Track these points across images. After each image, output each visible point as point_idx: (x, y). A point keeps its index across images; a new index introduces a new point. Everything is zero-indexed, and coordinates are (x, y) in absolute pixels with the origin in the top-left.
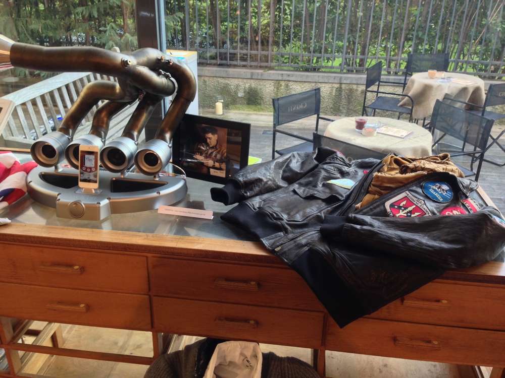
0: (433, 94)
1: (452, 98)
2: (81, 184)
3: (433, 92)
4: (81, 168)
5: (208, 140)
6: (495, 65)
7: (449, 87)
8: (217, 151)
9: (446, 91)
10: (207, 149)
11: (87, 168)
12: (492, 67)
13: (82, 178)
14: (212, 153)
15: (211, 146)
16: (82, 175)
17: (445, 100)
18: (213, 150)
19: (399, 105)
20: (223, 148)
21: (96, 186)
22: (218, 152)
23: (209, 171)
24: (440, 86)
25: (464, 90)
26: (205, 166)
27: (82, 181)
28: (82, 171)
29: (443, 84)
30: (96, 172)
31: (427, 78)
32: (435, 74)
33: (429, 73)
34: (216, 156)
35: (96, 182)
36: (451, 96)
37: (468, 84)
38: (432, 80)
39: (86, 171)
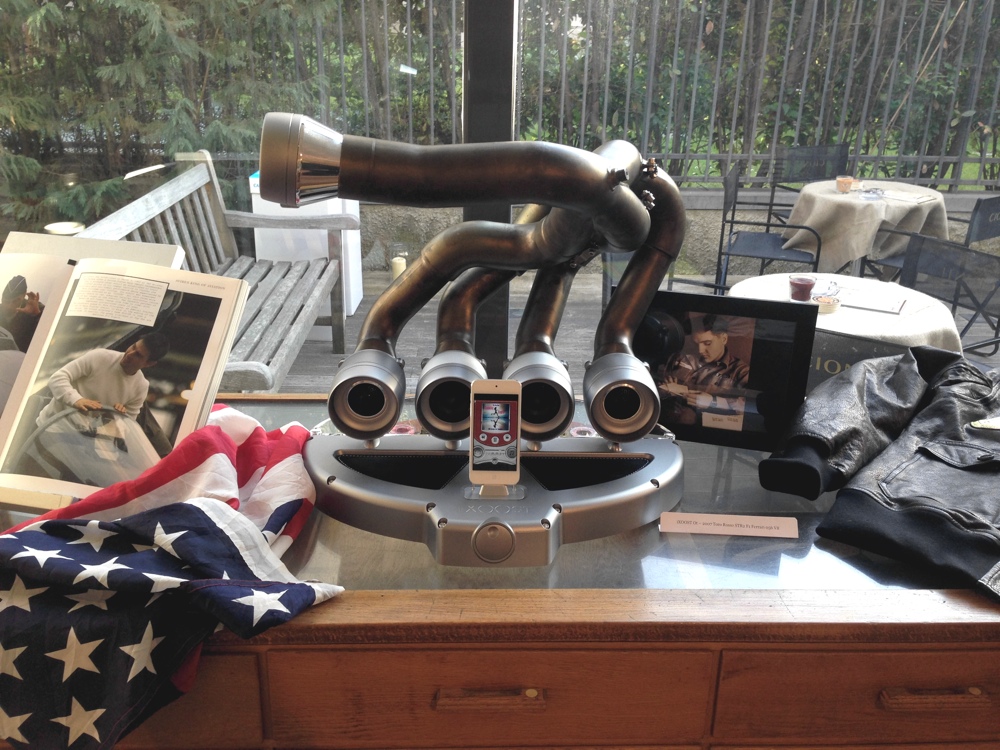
0: (856, 223)
1: (893, 229)
2: (475, 477)
3: (856, 219)
4: (476, 436)
5: (702, 348)
6: (928, 164)
7: (888, 206)
8: (724, 371)
9: (883, 216)
10: (698, 369)
11: (490, 436)
12: (925, 167)
13: (478, 461)
14: (710, 376)
15: (708, 361)
16: (477, 454)
17: (881, 233)
18: (713, 370)
19: (783, 247)
20: (740, 363)
21: (513, 477)
22: (727, 375)
23: (699, 419)
24: (868, 206)
25: (913, 212)
26: (690, 406)
27: (477, 467)
28: (477, 443)
29: (874, 202)
30: (514, 444)
31: (835, 192)
32: (850, 183)
33: (838, 182)
34: (719, 384)
35: (512, 468)
36: (892, 225)
37: (921, 201)
38: (845, 195)
39: (488, 443)
